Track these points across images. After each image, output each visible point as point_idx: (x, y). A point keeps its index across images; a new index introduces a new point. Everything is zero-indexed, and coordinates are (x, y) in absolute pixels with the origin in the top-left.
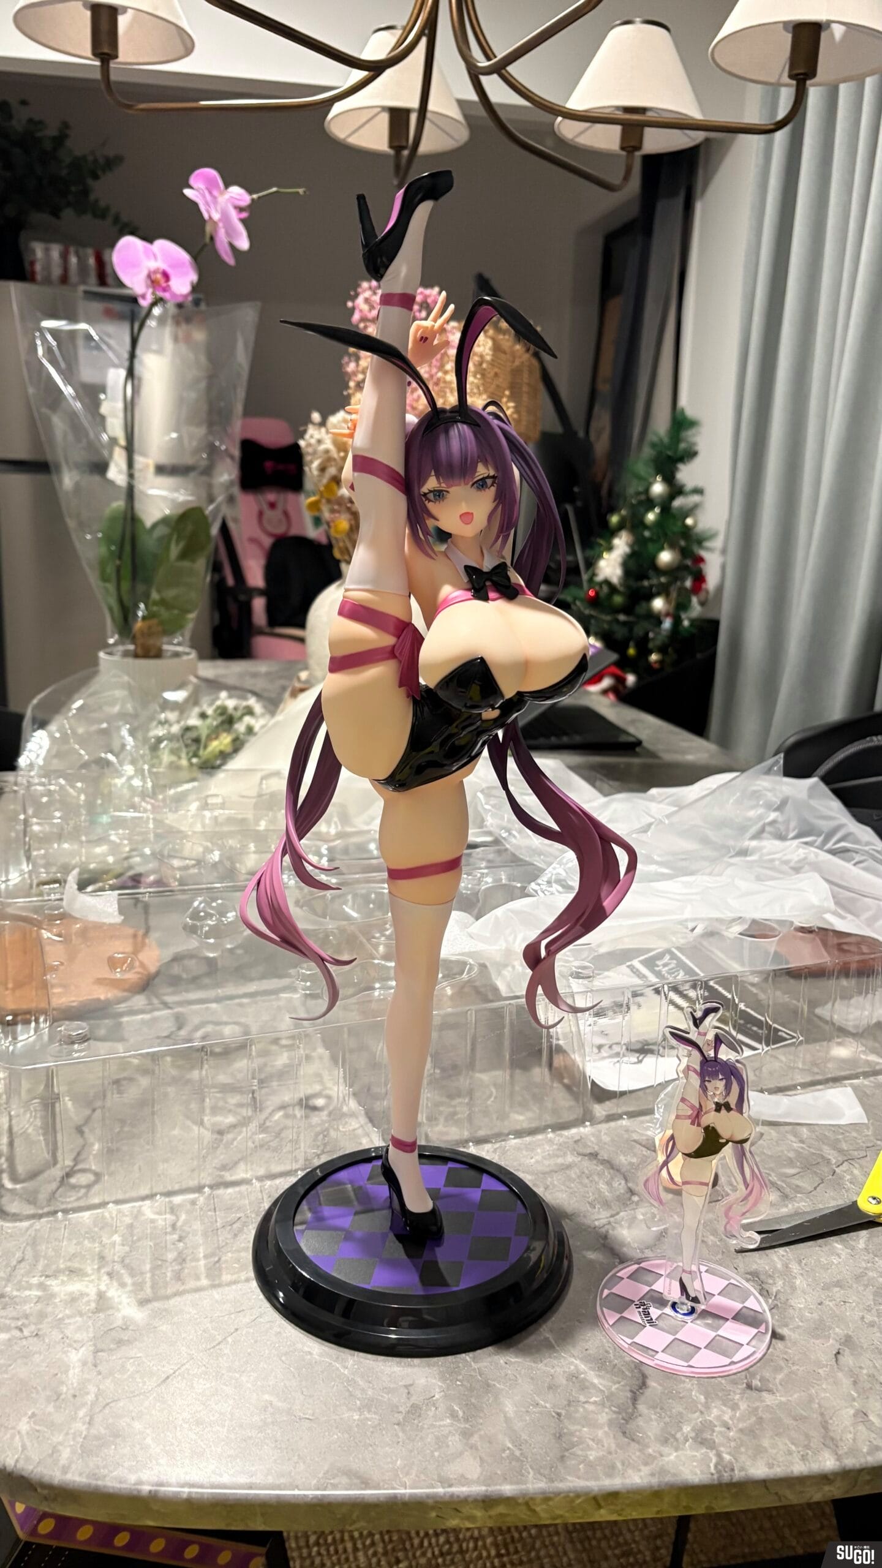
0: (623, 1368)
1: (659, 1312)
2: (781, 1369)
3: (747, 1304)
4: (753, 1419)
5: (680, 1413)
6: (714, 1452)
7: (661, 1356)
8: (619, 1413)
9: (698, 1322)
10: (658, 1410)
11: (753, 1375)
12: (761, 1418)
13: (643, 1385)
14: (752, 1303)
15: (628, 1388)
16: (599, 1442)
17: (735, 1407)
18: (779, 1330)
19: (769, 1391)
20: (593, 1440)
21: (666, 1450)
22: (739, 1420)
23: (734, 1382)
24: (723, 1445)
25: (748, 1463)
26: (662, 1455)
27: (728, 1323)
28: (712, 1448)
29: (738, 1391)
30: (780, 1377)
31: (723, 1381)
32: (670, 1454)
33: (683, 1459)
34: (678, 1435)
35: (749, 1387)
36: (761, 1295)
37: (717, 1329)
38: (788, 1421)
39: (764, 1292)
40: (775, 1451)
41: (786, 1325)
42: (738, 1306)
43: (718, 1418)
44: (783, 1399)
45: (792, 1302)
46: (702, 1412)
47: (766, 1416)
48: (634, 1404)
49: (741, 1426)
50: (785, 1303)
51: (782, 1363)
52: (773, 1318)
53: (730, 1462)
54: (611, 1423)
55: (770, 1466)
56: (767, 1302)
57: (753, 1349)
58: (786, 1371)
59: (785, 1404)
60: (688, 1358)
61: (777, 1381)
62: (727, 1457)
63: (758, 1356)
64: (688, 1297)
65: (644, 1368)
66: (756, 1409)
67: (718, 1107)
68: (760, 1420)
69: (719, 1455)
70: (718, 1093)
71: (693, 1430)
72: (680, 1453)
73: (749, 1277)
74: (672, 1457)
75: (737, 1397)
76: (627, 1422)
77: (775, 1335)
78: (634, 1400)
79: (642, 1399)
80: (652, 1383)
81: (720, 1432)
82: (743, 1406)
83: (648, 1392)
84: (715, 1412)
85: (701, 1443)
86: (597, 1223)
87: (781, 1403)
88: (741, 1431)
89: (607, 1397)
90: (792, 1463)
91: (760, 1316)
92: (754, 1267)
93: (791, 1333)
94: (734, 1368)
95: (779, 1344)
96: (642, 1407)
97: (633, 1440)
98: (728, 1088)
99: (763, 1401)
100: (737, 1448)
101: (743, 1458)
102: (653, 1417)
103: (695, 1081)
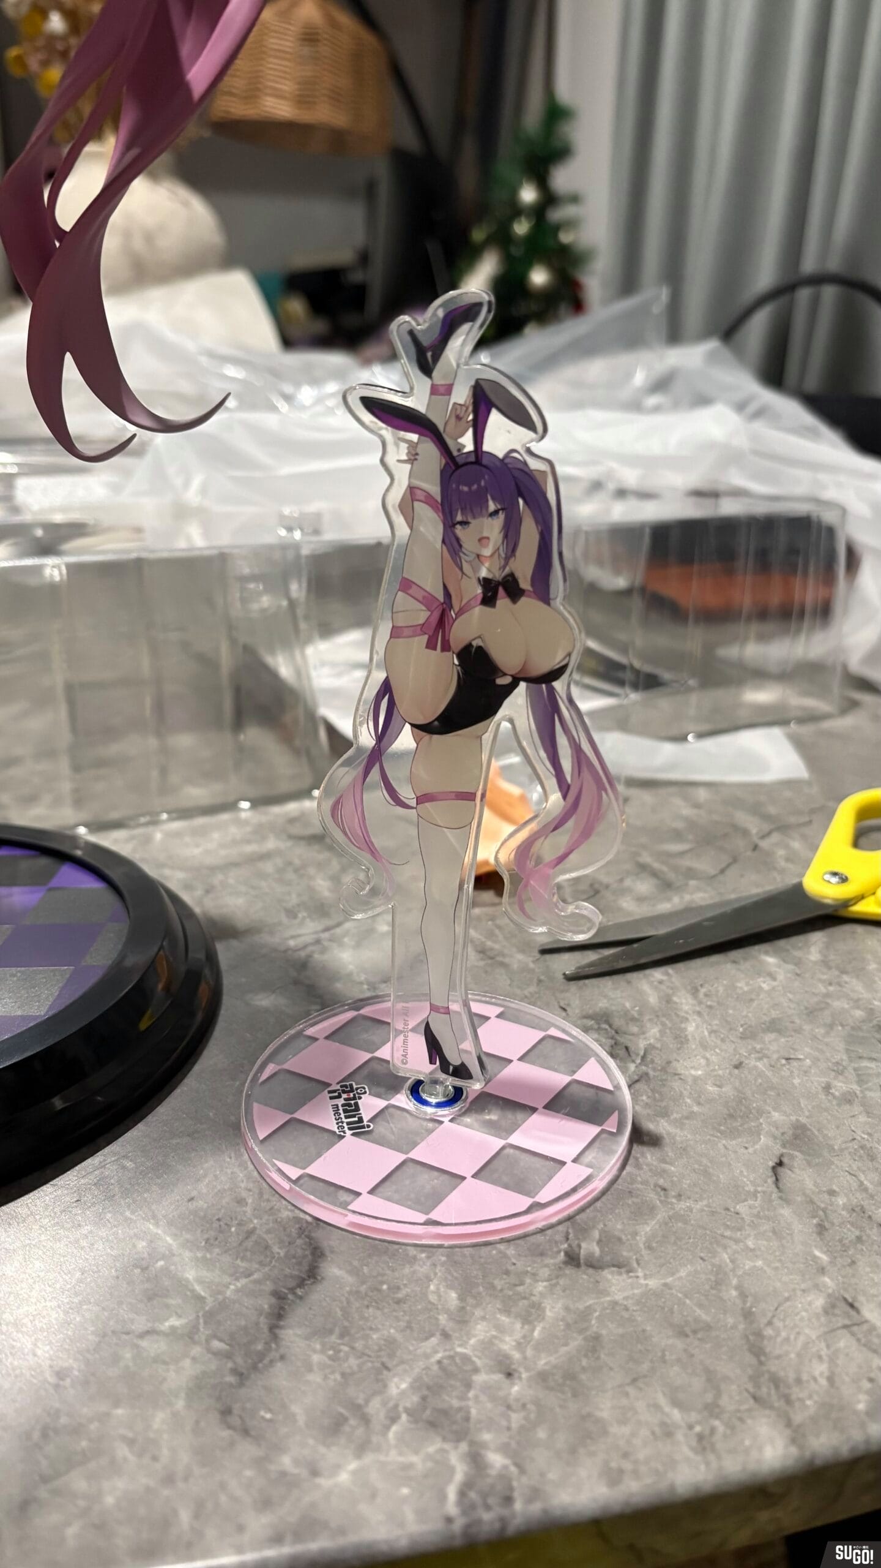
0: (269, 1238)
1: (381, 1103)
2: (652, 1209)
3: (580, 1076)
4: (577, 1342)
5: (391, 1342)
6: (464, 1447)
7: (366, 1203)
8: (228, 1356)
9: (468, 1120)
10: (333, 1338)
11: (584, 1232)
12: (597, 1338)
13: (311, 1274)
14: (592, 1073)
15: (269, 1286)
16: (144, 1446)
17: (531, 1314)
18: (650, 1126)
19: (620, 1265)
20: (131, 1442)
21: (330, 1455)
22: (539, 1347)
23: (540, 1253)
24: (490, 1424)
25: (552, 1476)
26: (315, 1473)
27: (535, 1118)
28: (459, 1436)
29: (545, 1272)
30: (647, 1229)
31: (511, 1251)
32: (337, 1468)
33: (374, 1477)
34: (375, 1407)
35: (573, 1259)
36: (612, 1056)
37: (510, 1131)
38: (663, 1339)
39: (620, 1051)
40: (626, 1430)
41: (665, 1114)
42: (559, 1080)
43: (487, 1346)
44: (653, 1283)
45: (680, 1066)
46: (446, 1336)
47: (610, 1330)
48: (273, 1328)
49: (542, 1363)
50: (664, 1070)
51: (652, 1196)
52: (635, 1098)
53: (504, 1477)
54: (197, 1388)
55: (614, 1477)
56: (623, 1070)
57: (589, 1171)
58: (662, 1214)
59: (657, 1294)
60: (429, 1201)
61: (641, 1240)
62: (496, 1460)
63: (599, 1184)
64: (445, 1066)
65: (318, 1234)
66: (585, 1315)
67: (490, 591)
68: (594, 1343)
69: (476, 1459)
70: (487, 552)
71: (417, 1385)
72: (369, 1458)
73: (591, 1023)
74: (344, 1477)
75: (541, 1287)
76: (241, 1376)
77: (640, 1136)
78: (278, 1315)
79: (298, 1314)
80: (334, 1271)
81: (486, 1388)
82: (553, 1309)
83: (319, 1295)
84: (481, 1331)
85: (432, 1425)
86: (292, 943)
87: (648, 1293)
88: (543, 1377)
89: (209, 1316)
90: (672, 1464)
91: (609, 1097)
92: (603, 1004)
93: (672, 1130)
94: (540, 1219)
95: (647, 1156)
96: (293, 1335)
97: (246, 1432)
98: (511, 533)
99: (604, 1292)
100: (527, 1429)
101: (540, 1458)
102: (316, 1358)
103: (431, 526)
